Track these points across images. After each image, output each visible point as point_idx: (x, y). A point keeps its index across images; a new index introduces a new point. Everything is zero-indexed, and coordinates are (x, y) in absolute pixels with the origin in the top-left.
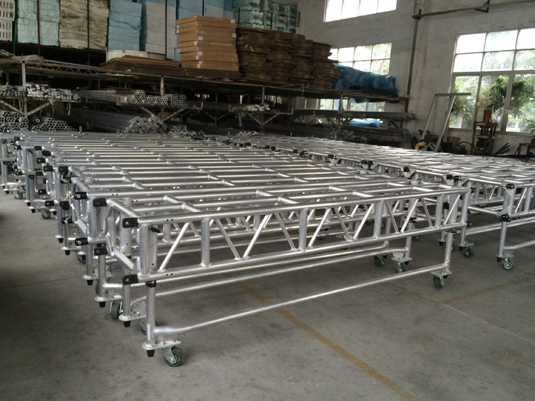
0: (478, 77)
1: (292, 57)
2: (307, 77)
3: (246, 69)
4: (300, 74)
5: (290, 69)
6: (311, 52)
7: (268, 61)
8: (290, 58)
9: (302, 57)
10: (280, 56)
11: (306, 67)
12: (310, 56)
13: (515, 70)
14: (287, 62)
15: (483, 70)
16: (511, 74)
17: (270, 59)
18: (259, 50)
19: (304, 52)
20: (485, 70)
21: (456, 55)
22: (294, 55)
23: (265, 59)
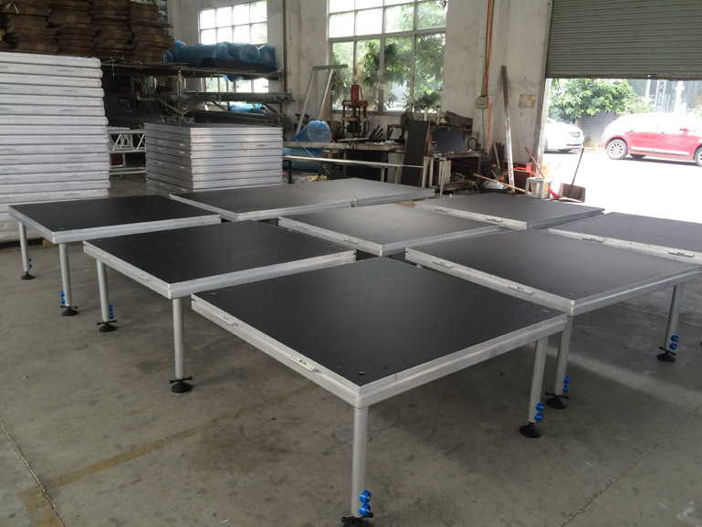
0: (352, 43)
1: (93, 20)
2: (120, 46)
3: (17, 38)
4: (110, 43)
5: (94, 37)
6: (125, 12)
7: (51, 26)
8: (89, 20)
9: (113, 20)
10: (71, 19)
11: (118, 33)
12: (124, 18)
13: (386, 32)
14: (84, 26)
15: (358, 34)
16: (383, 37)
17: (55, 22)
18: (32, 11)
19: (113, 12)
20: (359, 33)
21: (331, 15)
22: (95, 17)
23: (47, 24)
